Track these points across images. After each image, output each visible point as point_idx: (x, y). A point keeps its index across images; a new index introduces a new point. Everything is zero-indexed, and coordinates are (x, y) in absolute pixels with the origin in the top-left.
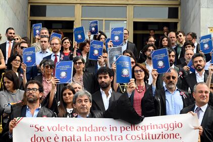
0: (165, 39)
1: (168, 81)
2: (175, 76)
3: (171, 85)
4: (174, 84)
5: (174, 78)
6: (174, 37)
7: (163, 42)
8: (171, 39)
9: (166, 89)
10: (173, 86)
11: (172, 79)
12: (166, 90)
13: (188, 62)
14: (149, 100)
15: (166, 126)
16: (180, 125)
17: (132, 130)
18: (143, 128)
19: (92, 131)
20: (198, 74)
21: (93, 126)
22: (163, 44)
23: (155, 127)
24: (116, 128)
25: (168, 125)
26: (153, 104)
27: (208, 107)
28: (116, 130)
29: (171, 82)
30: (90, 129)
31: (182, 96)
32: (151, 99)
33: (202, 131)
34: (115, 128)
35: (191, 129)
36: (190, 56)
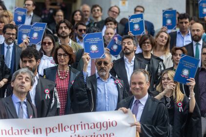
0: (78, 13)
1: (99, 66)
2: (108, 61)
3: (102, 72)
4: (105, 71)
5: (106, 63)
6: (88, 11)
7: (75, 17)
8: (84, 13)
9: (97, 76)
10: (105, 73)
11: (103, 65)
12: (98, 78)
13: (108, 43)
14: (81, 89)
15: (99, 126)
16: (114, 124)
17: (59, 131)
18: (73, 128)
19: (13, 134)
20: (127, 60)
21: (13, 129)
22: (76, 20)
23: (87, 126)
24: (41, 129)
25: (100, 123)
26: (86, 93)
27: (149, 98)
28: (41, 133)
29: (102, 68)
30: (10, 132)
31: (117, 84)
32: (83, 88)
33: (140, 127)
34: (39, 130)
35: (127, 127)
36: (110, 35)
